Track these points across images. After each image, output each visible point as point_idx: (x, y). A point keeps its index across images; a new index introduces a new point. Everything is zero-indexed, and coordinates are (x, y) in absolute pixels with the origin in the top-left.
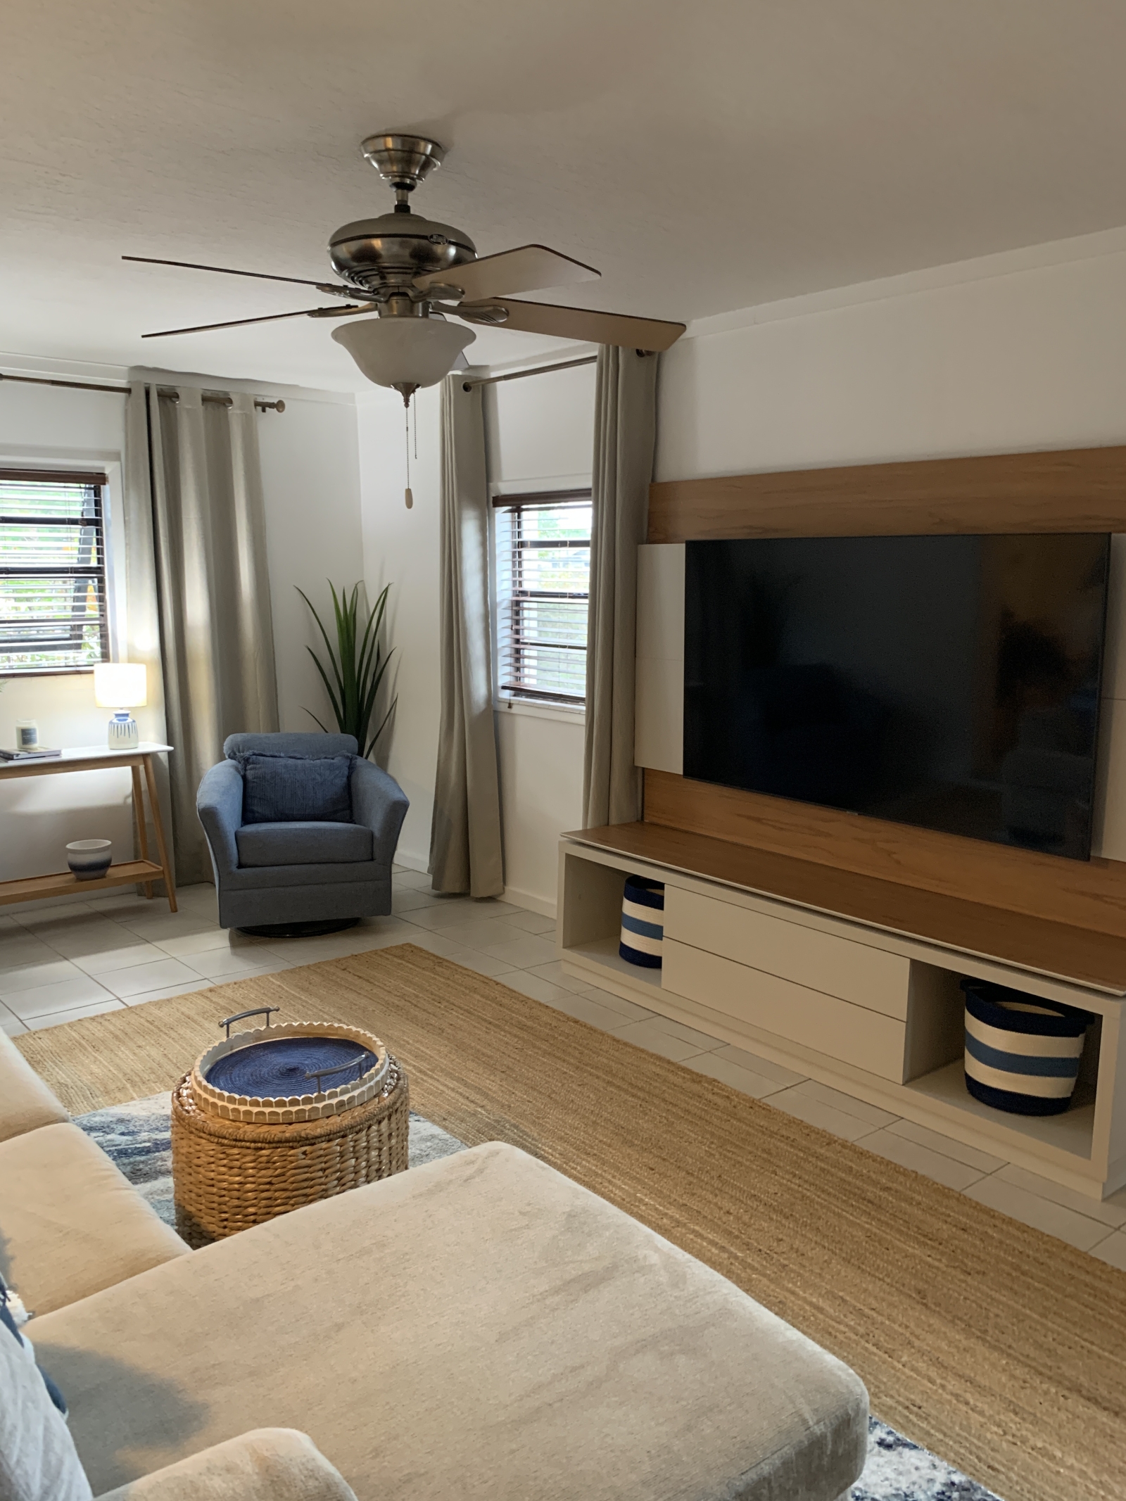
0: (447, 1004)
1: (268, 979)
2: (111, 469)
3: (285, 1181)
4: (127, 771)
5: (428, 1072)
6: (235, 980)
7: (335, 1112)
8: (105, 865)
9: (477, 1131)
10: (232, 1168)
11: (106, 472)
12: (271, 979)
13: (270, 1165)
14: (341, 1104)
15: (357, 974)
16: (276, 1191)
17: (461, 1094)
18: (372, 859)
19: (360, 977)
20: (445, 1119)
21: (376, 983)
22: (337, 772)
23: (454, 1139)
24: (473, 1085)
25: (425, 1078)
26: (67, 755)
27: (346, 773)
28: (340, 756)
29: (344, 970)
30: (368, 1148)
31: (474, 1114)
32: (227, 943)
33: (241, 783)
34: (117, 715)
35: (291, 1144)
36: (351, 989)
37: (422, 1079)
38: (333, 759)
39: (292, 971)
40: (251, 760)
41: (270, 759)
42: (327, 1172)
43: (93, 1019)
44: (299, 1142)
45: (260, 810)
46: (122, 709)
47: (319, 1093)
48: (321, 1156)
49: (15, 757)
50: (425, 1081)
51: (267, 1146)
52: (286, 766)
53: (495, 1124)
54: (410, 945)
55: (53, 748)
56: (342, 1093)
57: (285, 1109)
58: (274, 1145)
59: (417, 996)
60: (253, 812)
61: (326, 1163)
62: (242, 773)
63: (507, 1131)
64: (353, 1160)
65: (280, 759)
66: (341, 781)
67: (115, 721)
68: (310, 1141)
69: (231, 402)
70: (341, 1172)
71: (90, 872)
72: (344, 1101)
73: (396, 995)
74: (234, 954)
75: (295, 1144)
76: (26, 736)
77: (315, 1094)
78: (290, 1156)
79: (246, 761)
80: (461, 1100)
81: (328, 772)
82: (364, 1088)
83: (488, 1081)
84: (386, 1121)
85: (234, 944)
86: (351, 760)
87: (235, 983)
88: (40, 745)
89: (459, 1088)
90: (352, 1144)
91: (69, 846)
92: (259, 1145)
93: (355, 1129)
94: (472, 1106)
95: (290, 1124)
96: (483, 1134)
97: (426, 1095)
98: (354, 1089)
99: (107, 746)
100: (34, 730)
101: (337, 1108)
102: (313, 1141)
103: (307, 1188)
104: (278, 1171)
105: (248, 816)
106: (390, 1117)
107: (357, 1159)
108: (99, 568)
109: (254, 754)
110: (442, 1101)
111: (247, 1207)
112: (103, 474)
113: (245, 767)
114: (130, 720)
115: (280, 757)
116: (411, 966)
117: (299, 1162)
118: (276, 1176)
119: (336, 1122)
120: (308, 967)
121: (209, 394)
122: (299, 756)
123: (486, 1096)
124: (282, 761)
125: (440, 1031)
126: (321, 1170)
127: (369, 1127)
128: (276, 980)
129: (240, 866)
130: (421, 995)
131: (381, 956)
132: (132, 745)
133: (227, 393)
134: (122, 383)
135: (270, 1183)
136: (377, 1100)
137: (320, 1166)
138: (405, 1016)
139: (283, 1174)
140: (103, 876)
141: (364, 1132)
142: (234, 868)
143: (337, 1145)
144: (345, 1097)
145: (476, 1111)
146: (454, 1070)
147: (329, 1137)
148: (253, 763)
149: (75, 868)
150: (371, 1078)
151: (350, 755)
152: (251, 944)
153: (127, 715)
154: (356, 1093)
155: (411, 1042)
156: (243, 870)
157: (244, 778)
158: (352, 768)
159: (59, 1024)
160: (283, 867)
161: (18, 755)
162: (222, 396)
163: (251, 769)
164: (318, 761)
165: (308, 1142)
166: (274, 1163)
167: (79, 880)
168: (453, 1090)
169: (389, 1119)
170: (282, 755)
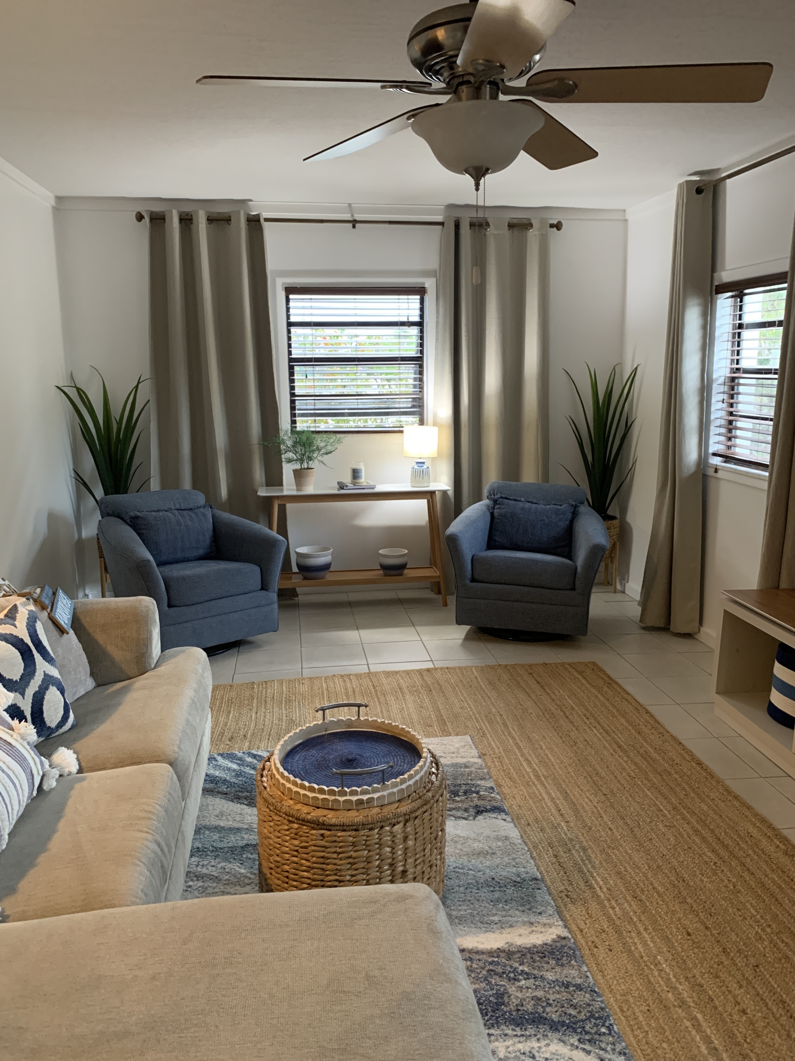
0: (593, 721)
1: (472, 670)
2: (430, 284)
3: (308, 854)
4: (423, 503)
5: (542, 777)
6: (449, 666)
7: (355, 807)
8: (403, 567)
9: (549, 844)
10: (275, 830)
11: (426, 286)
12: (474, 670)
13: (297, 837)
14: (360, 802)
15: (539, 680)
16: (302, 859)
17: (556, 805)
18: (574, 589)
19: (538, 682)
20: (529, 824)
21: (547, 690)
22: (562, 516)
23: (523, 846)
24: (571, 800)
25: (536, 783)
26: (380, 488)
27: (570, 518)
28: (566, 503)
29: (531, 674)
30: (381, 845)
31: (555, 827)
32: (463, 636)
33: (489, 518)
34: (417, 463)
35: (312, 825)
36: (526, 691)
37: (533, 783)
38: (561, 506)
39: (492, 667)
40: (498, 502)
41: (513, 502)
42: (341, 855)
43: (342, 676)
44: (318, 825)
45: (500, 540)
46: (420, 458)
47: (343, 788)
48: (335, 841)
49: (345, 488)
50: (536, 786)
51: (296, 821)
52: (523, 509)
53: (568, 842)
54: (594, 664)
55: (372, 483)
56: (364, 792)
57: (314, 795)
58: (301, 822)
59: (573, 709)
60: (495, 541)
61: (340, 848)
62: (491, 511)
63: (574, 852)
64: (366, 852)
65: (520, 503)
66: (563, 524)
67: (416, 467)
68: (329, 827)
69: (531, 225)
70: (354, 858)
71: (394, 570)
72: (363, 800)
73: (556, 704)
74: (463, 645)
75: (315, 826)
76: (356, 474)
77: (340, 789)
78: (312, 835)
79: (495, 502)
80: (554, 811)
81: (554, 516)
82: (385, 793)
83: (586, 800)
84: (401, 825)
85: (468, 638)
86: (576, 507)
87: (447, 668)
88: (363, 481)
89: (559, 799)
90: (365, 838)
91: (380, 552)
92: (291, 819)
93: (369, 826)
94: (559, 819)
95: (318, 808)
96: (551, 848)
97: (528, 797)
98: (375, 791)
99: (409, 484)
100: (361, 470)
101: (356, 805)
102: (330, 828)
103: (324, 863)
104: (304, 844)
105: (491, 544)
106: (407, 821)
107: (369, 851)
108: (421, 357)
109: (502, 498)
110: (537, 807)
111: (284, 864)
112: (424, 288)
113: (494, 507)
114: (425, 467)
115: (520, 501)
116: (584, 681)
117: (317, 841)
118: (302, 847)
119: (355, 817)
120: (506, 666)
121: (515, 221)
122: (535, 501)
123: (576, 812)
124: (521, 504)
125: (573, 744)
126: (335, 852)
127: (382, 827)
128: (477, 672)
129: (473, 580)
130: (576, 709)
131: (566, 668)
132: (426, 485)
133: (529, 219)
134: (439, 218)
135: (297, 851)
136: (396, 805)
137: (333, 850)
138: (553, 724)
139: (306, 847)
140: (401, 575)
141: (376, 831)
142: (468, 582)
143: (350, 836)
144: (365, 797)
145: (559, 825)
146: (564, 781)
147: (343, 827)
148: (500, 504)
149: (384, 567)
150: (395, 785)
151: (574, 503)
152: (480, 639)
153: (424, 463)
154: (376, 796)
155: (544, 747)
156: (474, 584)
157: (492, 514)
158: (575, 514)
159: (320, 675)
160: (503, 586)
161: (347, 486)
162: (525, 222)
163: (497, 509)
164: (548, 506)
165: (325, 827)
166: (301, 836)
167: (386, 575)
168: (552, 799)
169: (405, 825)
170: (523, 499)
